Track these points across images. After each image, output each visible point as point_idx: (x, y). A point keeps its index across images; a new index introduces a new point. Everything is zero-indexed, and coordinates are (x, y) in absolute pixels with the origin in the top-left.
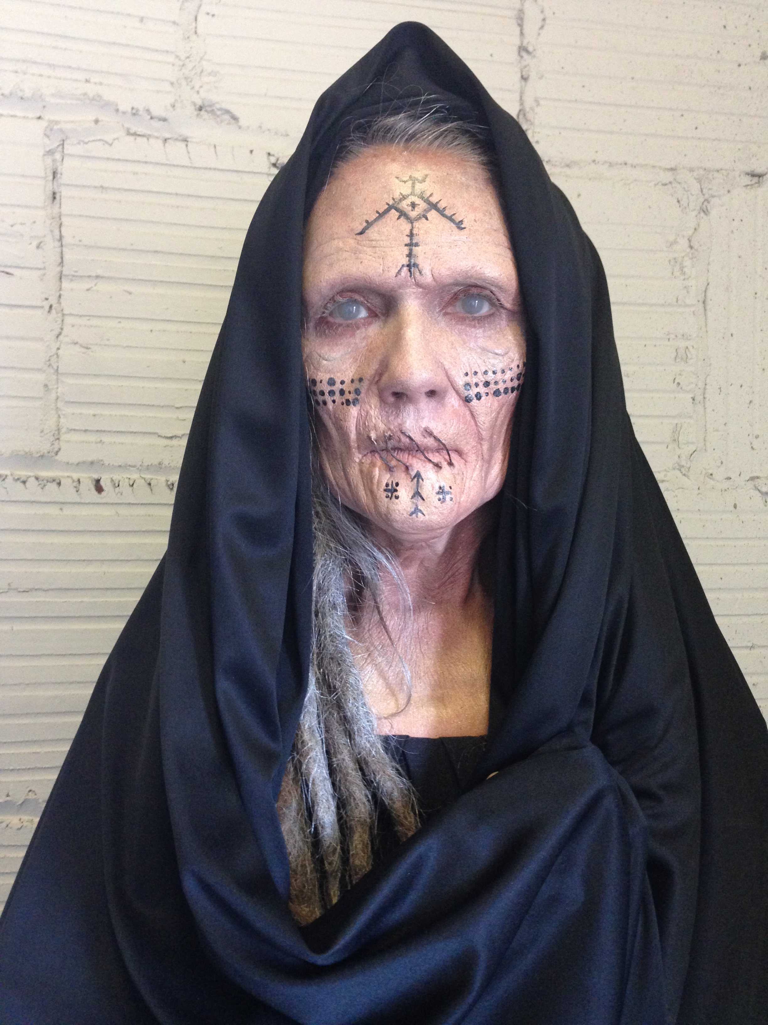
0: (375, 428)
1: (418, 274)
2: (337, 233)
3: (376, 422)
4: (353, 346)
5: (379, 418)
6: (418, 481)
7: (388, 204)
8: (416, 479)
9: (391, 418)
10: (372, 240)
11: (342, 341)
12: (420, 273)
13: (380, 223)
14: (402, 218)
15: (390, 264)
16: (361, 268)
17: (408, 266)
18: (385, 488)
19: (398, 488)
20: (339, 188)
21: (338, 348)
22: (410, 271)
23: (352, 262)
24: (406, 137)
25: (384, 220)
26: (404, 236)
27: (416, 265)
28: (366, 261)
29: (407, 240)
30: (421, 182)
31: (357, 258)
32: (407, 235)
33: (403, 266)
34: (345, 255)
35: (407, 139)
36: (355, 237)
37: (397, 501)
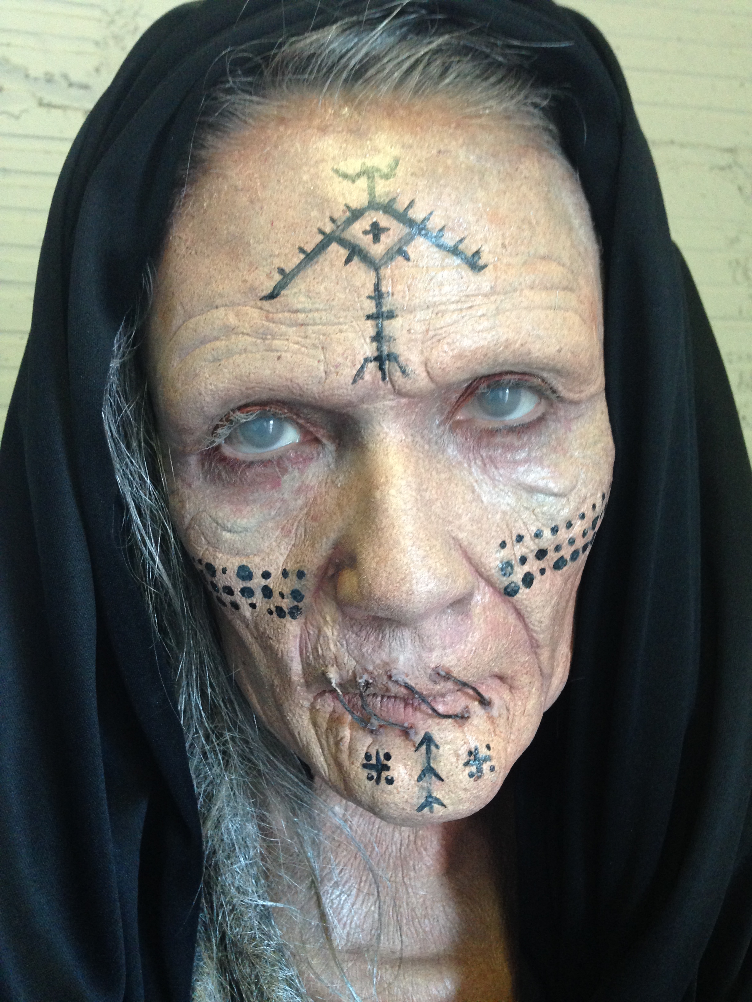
0: (336, 661)
1: (398, 374)
2: (221, 296)
3: (338, 650)
4: (278, 505)
5: (342, 645)
6: (428, 751)
7: (321, 232)
8: (424, 747)
9: (367, 649)
10: (296, 311)
11: (256, 495)
12: (404, 372)
13: (309, 272)
14: (356, 259)
15: (340, 360)
16: (280, 367)
17: (376, 359)
18: (365, 762)
19: (389, 763)
20: (216, 195)
21: (249, 508)
22: (381, 368)
23: (258, 356)
24: (344, 75)
25: (317, 267)
26: (363, 298)
27: (392, 357)
28: (289, 355)
29: (370, 307)
30: (386, 177)
31: (270, 349)
32: (369, 297)
33: (366, 360)
34: (245, 341)
35: (346, 81)
36: (259, 303)
37: (390, 787)
